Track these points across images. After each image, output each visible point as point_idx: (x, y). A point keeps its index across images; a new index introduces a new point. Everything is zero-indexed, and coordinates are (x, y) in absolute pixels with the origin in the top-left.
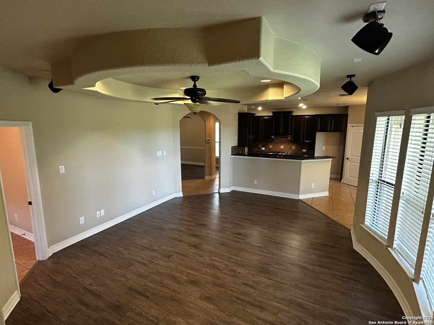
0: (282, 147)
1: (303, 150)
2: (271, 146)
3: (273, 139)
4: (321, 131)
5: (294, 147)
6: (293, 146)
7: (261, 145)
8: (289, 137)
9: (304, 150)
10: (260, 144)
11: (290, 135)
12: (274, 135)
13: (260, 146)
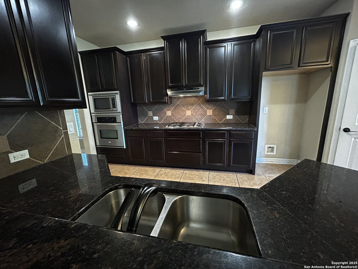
0: (189, 113)
1: (227, 116)
2: (169, 113)
3: (171, 97)
4: (266, 70)
5: (210, 112)
6: (208, 111)
7: (151, 112)
8: (199, 92)
9: (229, 117)
10: (149, 111)
11: (201, 86)
12: (172, 88)
13: (150, 114)
